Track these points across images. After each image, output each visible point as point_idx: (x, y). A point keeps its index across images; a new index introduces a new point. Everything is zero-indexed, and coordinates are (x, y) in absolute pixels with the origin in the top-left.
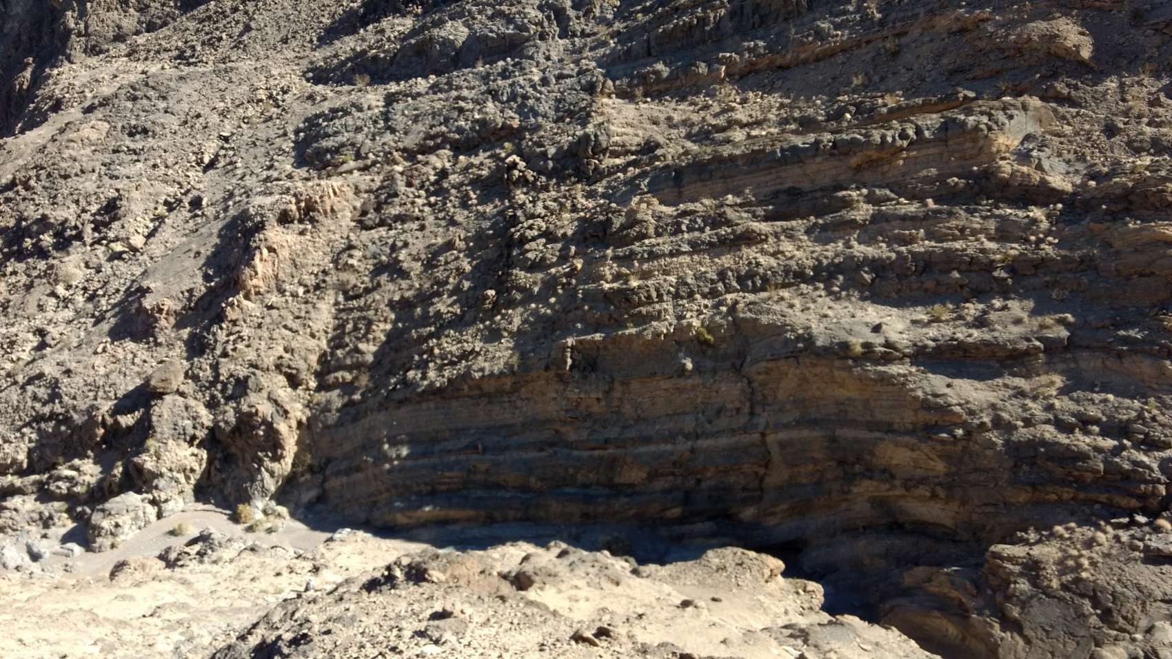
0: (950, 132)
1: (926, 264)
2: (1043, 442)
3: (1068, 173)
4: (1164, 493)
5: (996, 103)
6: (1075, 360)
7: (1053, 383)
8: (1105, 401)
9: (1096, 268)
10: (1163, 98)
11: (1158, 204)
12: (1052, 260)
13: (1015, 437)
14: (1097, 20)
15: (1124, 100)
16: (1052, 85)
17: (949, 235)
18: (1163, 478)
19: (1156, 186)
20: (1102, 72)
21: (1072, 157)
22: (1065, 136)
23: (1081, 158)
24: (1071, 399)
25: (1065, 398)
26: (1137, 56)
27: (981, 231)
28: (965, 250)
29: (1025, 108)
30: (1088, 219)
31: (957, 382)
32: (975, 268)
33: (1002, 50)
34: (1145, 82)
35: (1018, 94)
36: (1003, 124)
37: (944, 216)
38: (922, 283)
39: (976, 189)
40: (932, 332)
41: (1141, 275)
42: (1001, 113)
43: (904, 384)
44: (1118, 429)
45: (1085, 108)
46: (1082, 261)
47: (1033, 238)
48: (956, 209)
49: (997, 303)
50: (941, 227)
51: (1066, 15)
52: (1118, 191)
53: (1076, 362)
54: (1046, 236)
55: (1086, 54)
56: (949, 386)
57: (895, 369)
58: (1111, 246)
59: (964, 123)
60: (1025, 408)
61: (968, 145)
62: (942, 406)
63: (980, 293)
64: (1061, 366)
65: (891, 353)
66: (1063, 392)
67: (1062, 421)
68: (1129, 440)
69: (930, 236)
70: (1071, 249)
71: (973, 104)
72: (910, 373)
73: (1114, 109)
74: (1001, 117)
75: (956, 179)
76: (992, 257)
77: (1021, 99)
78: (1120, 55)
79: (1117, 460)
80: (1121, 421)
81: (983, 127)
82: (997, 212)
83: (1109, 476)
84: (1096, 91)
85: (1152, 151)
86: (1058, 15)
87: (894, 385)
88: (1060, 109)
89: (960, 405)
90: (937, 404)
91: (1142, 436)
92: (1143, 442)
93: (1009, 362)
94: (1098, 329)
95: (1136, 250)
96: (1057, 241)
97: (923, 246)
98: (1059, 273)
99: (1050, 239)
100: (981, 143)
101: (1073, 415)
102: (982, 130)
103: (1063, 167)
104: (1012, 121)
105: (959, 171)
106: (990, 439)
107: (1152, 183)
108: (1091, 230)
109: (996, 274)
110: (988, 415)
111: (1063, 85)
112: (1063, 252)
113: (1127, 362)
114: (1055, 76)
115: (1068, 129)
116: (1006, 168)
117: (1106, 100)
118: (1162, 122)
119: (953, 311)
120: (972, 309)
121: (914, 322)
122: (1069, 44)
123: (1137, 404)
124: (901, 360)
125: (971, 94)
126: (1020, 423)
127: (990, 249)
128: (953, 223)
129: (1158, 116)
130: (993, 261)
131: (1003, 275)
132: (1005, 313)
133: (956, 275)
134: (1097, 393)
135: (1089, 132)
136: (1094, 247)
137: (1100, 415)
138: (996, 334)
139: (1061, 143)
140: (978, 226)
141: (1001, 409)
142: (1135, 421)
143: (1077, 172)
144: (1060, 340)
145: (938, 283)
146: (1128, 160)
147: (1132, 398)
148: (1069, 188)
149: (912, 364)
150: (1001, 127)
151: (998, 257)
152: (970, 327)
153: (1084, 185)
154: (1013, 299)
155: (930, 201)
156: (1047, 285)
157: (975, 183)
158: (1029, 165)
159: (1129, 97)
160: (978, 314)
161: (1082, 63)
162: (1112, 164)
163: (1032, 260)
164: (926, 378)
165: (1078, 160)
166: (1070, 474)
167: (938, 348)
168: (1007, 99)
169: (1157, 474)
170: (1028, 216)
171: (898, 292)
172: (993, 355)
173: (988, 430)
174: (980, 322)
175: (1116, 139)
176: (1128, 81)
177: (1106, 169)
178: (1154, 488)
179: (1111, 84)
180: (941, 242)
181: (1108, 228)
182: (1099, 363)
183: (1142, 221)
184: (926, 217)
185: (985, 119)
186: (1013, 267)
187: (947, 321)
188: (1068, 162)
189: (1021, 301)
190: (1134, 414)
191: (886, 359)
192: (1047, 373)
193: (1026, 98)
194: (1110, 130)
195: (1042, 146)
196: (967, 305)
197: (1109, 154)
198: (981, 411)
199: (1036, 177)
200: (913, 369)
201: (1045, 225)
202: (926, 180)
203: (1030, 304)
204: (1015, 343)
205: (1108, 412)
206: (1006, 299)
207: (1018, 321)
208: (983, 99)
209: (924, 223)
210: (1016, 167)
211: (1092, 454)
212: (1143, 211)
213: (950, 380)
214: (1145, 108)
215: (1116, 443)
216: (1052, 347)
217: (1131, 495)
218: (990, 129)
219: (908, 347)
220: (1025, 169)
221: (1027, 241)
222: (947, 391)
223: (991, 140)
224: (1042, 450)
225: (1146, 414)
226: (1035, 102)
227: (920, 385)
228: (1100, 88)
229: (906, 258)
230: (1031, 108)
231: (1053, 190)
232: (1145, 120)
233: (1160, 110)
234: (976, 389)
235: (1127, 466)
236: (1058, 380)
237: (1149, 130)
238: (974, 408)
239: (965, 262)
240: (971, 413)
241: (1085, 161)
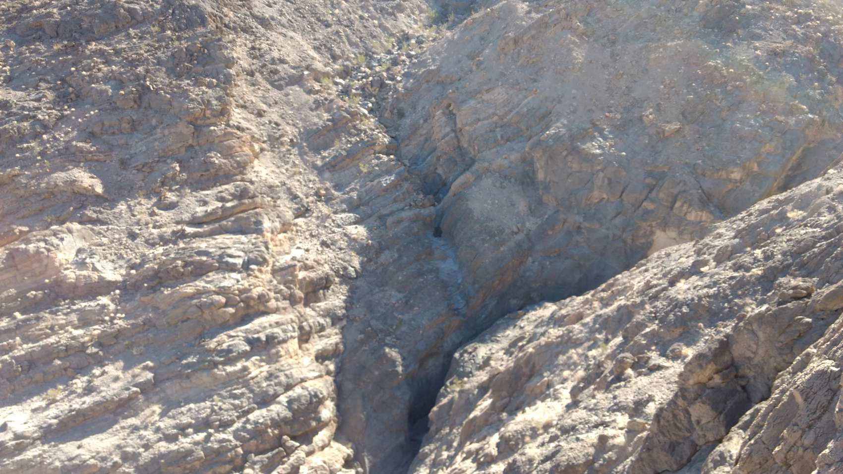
0: (17, 259)
1: (30, 363)
2: (162, 456)
3: (115, 269)
4: (242, 452)
5: (47, 232)
6: (163, 391)
7: (154, 412)
8: (190, 409)
9: (155, 326)
10: (157, 211)
11: (176, 275)
12: (125, 329)
13: (141, 462)
14: (99, 168)
15: (134, 215)
16: (84, 213)
17: (42, 335)
18: (238, 443)
19: (171, 264)
20: (113, 200)
21: (114, 257)
22: (104, 245)
23: (121, 257)
24: (169, 417)
25: (165, 419)
26: (132, 188)
27: (67, 324)
28: (59, 342)
29: (70, 231)
30: (139, 295)
31: (85, 441)
32: (72, 352)
33: (39, 195)
34: (143, 202)
35: (62, 223)
36: (58, 245)
37: (33, 322)
38: (32, 378)
39: (53, 295)
40: (53, 411)
41: (183, 322)
42: (53, 238)
43: (41, 463)
44: (203, 425)
45: (111, 224)
46: (145, 324)
47: (107, 318)
48: (42, 314)
49: (97, 371)
50: (33, 331)
51: (77, 166)
52: (150, 273)
53: (164, 392)
54: (115, 314)
55: (99, 189)
56: (79, 447)
57: (29, 454)
58: (158, 308)
59: (26, 251)
60: (141, 438)
61: (35, 265)
62: (79, 465)
63: (81, 369)
64: (155, 398)
65: (22, 442)
66: (163, 415)
67: (169, 435)
68: (211, 428)
69: (26, 340)
70: (135, 318)
71: (29, 236)
72: (44, 451)
73: (129, 222)
74: (55, 241)
75: (34, 292)
76: (82, 340)
77: (65, 226)
78: (121, 188)
79: (209, 444)
80: (203, 418)
81: (43, 250)
82: (75, 307)
83: (208, 458)
84: (114, 213)
85: (161, 243)
86: (71, 167)
87: (33, 466)
88: (95, 228)
89: (93, 457)
90: (74, 465)
91: (218, 423)
92: (220, 426)
93: (120, 410)
94: (169, 365)
95: (174, 307)
96: (124, 315)
97: (22, 349)
98: (133, 336)
99: (119, 315)
100: (45, 262)
101: (174, 428)
102: (43, 253)
103: (110, 266)
104: (64, 242)
105: (34, 286)
106: (124, 472)
107: (168, 262)
108: (143, 302)
109: (89, 351)
110: (116, 455)
111: (91, 212)
112: (131, 322)
113: (194, 379)
114: (83, 207)
115: (105, 240)
116: (71, 275)
117: (122, 217)
118: (161, 225)
119: (64, 390)
120: (79, 383)
121: (34, 411)
122: (86, 185)
123: (208, 403)
124: (33, 444)
125: (25, 229)
126: (142, 450)
127: (78, 335)
128: (43, 325)
129: (157, 222)
130: (83, 343)
131: (95, 350)
132: (105, 376)
133: (58, 362)
134: (183, 406)
135: (119, 240)
136: (149, 312)
137: (190, 420)
138: (103, 394)
139: (104, 250)
140: (64, 322)
141: (125, 446)
142: (210, 415)
143: (121, 266)
144: (147, 382)
145: (45, 373)
146: (150, 252)
147: (204, 400)
148: (120, 278)
149: (43, 444)
150: (57, 247)
151: (87, 339)
152: (82, 397)
153: (128, 274)
154: (108, 365)
155: (18, 315)
156: (128, 347)
157: (51, 291)
158: (87, 268)
159: (136, 213)
160: (85, 385)
161: (98, 196)
162: (141, 257)
163: (112, 333)
164: (59, 450)
165: (119, 258)
166: (185, 469)
167: (61, 422)
168: (54, 227)
169: (234, 442)
170: (98, 304)
171: (13, 392)
172: (106, 410)
173: (120, 466)
174: (89, 390)
175: (138, 240)
176: (132, 203)
177: (138, 261)
178: (236, 452)
179: (122, 207)
180: (38, 341)
181: (153, 298)
182: (178, 387)
183: (171, 287)
184: (18, 327)
185: (42, 244)
186: (99, 343)
187: (62, 399)
188: (113, 261)
189: (113, 364)
190: (209, 410)
191: (20, 448)
192: (148, 407)
193: (68, 224)
194: (133, 236)
195: (92, 255)
196: (74, 381)
197: (137, 251)
198: (111, 454)
199: (95, 276)
200: (46, 447)
201: (112, 307)
202: (9, 299)
203: (121, 364)
204: (119, 395)
205: (194, 416)
206: (102, 366)
207: (116, 379)
208: (36, 230)
209: (18, 332)
210: (78, 273)
211: (194, 448)
212: (170, 282)
213: (79, 443)
214: (148, 218)
215: (205, 434)
216: (146, 389)
217: (225, 463)
218: (49, 250)
219: (35, 432)
220: (85, 273)
221: (103, 321)
222: (80, 451)
223: (52, 258)
224: (162, 461)
225: (216, 408)
226: (76, 226)
227: (55, 457)
228: (116, 210)
229: (11, 364)
230: (74, 231)
231: (110, 282)
232: (151, 225)
233: (157, 218)
234: (102, 440)
235: (216, 446)
236: (157, 408)
237: (155, 232)
238: (104, 455)
239: (62, 350)
240: (104, 459)
241: (123, 258)
